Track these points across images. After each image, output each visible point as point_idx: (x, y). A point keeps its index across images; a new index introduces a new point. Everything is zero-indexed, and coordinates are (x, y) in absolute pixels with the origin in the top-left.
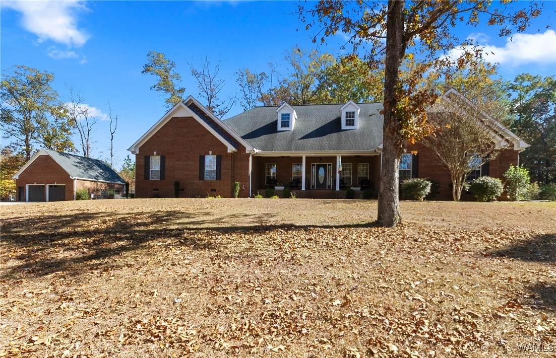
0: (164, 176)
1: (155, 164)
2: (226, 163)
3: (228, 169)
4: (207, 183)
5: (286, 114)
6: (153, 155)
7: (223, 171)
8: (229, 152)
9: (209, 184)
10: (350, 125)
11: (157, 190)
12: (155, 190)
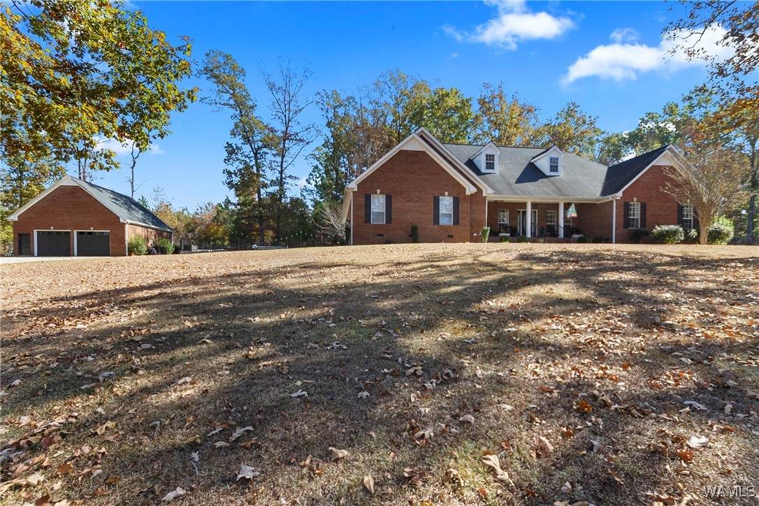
0: (391, 219)
1: (378, 204)
2: (463, 207)
3: (467, 213)
4: (443, 227)
5: (490, 155)
6: (376, 193)
7: (461, 215)
8: (467, 194)
9: (445, 228)
10: (554, 171)
11: (382, 235)
12: (378, 235)
